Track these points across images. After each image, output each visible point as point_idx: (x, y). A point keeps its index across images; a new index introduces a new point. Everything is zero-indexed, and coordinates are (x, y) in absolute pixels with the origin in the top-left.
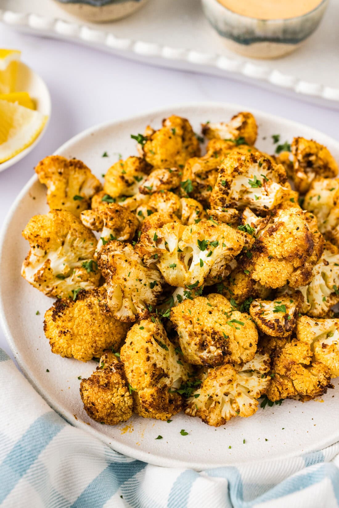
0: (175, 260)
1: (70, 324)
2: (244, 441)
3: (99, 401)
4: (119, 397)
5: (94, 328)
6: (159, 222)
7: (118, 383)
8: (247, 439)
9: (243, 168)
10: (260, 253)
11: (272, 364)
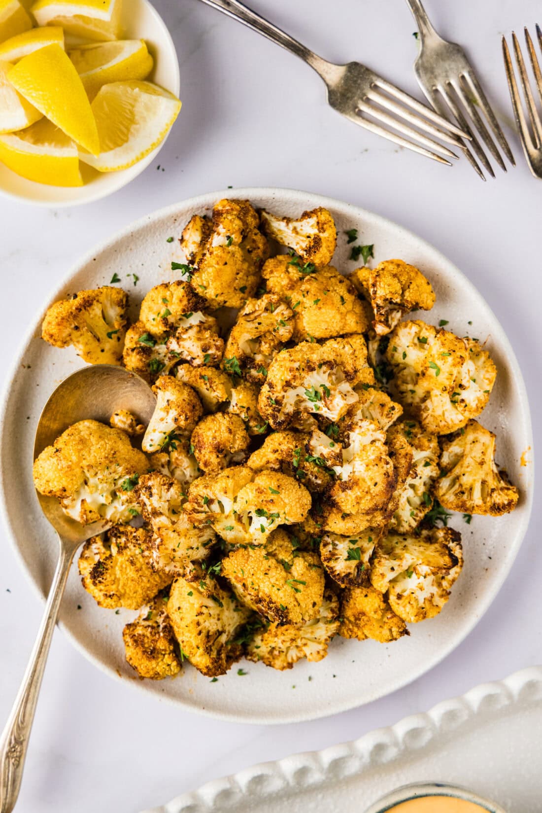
0: (232, 521)
1: (114, 587)
2: (310, 679)
3: (142, 667)
4: (165, 666)
5: (143, 584)
6: (215, 442)
7: (165, 650)
8: (313, 676)
9: (297, 381)
10: (332, 508)
11: (341, 609)
